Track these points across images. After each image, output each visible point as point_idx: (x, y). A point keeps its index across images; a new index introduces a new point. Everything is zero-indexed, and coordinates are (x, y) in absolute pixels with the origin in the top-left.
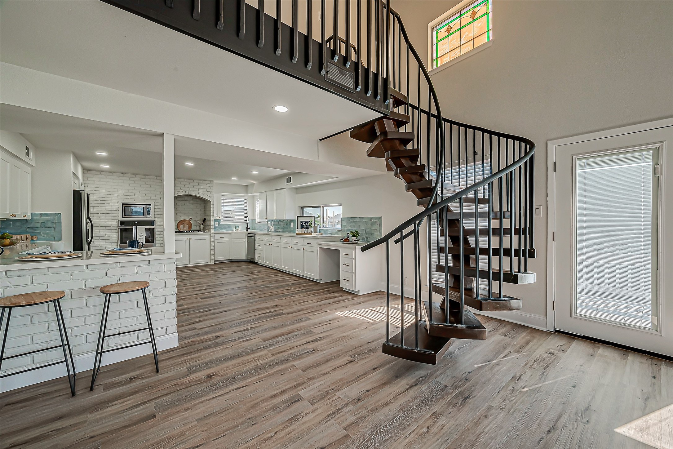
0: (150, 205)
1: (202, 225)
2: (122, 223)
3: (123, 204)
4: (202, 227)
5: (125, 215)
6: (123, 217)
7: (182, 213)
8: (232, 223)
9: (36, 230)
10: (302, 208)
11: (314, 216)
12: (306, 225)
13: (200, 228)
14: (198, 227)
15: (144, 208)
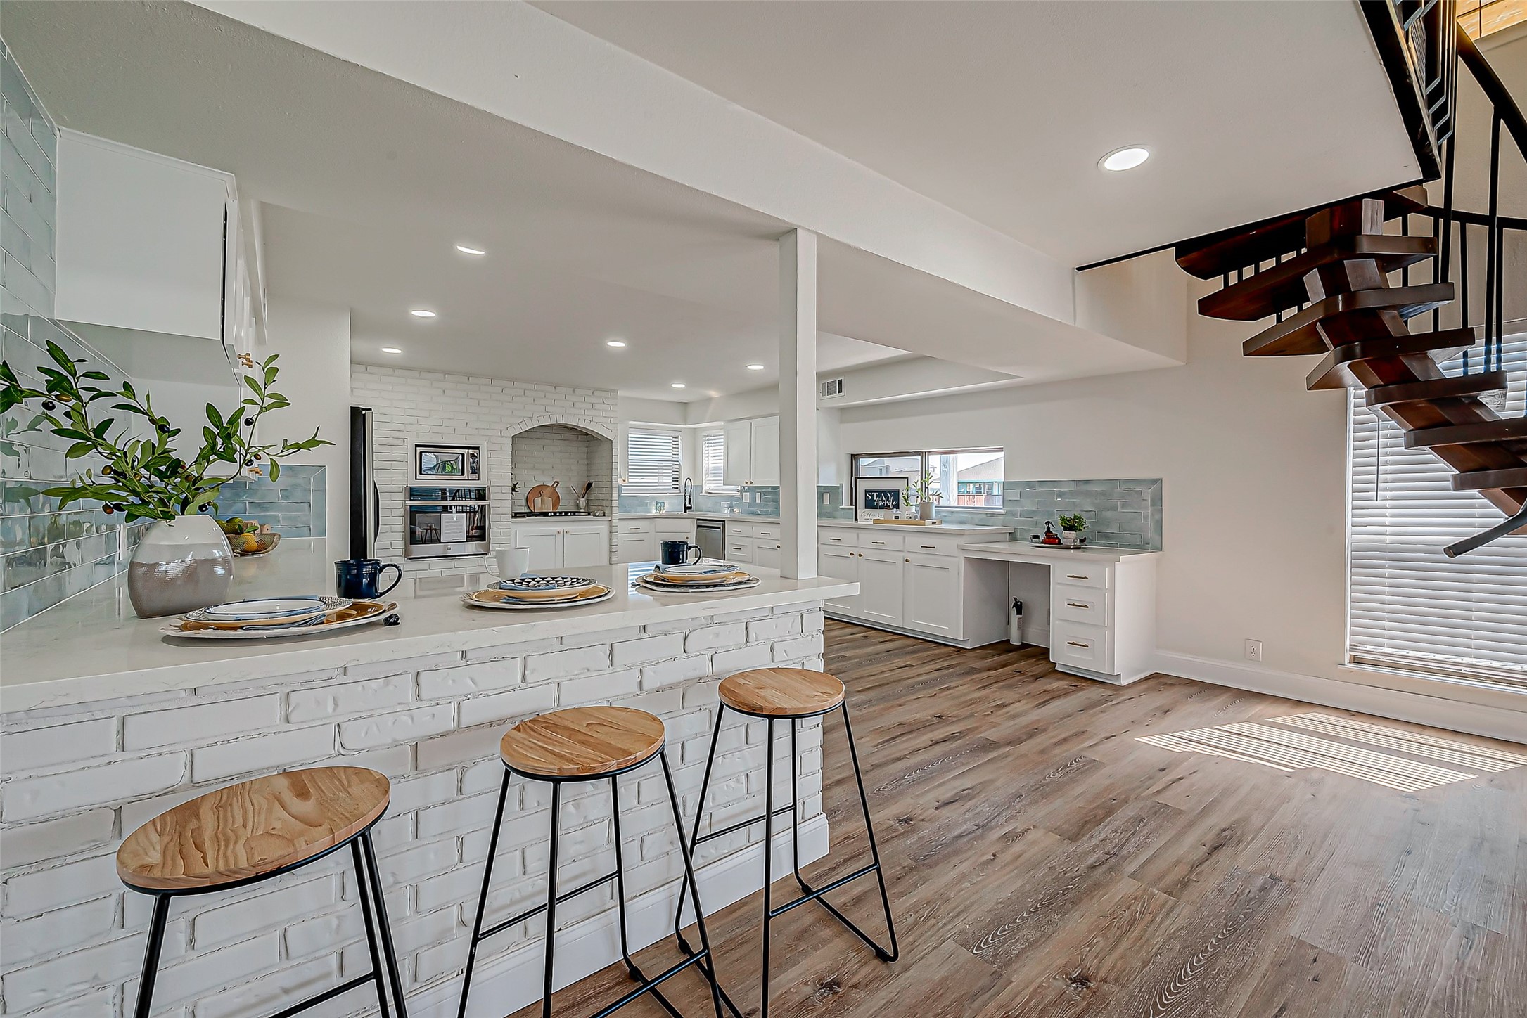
0: (478, 448)
1: (583, 497)
2: (413, 493)
3: (417, 446)
4: (582, 502)
5: (421, 473)
6: (416, 479)
7: (537, 469)
8: (648, 495)
9: (267, 510)
10: (854, 458)
11: (907, 478)
12: (882, 500)
13: (578, 505)
14: (572, 503)
15: (463, 455)
